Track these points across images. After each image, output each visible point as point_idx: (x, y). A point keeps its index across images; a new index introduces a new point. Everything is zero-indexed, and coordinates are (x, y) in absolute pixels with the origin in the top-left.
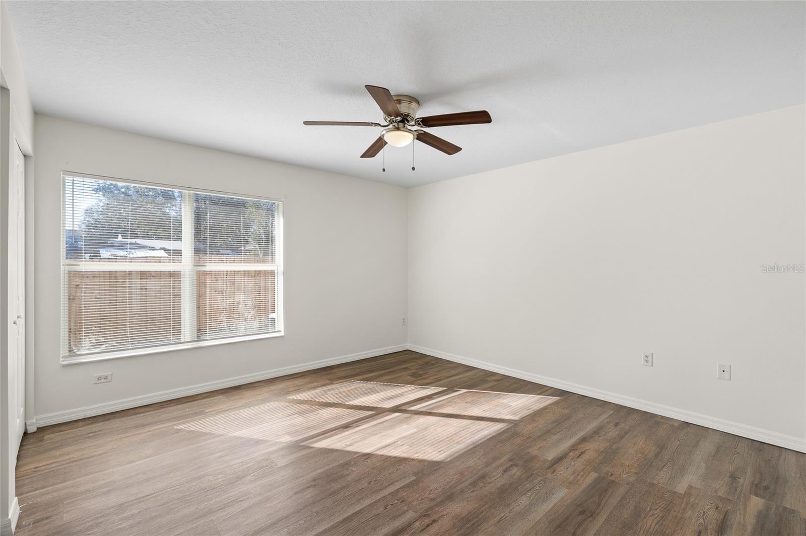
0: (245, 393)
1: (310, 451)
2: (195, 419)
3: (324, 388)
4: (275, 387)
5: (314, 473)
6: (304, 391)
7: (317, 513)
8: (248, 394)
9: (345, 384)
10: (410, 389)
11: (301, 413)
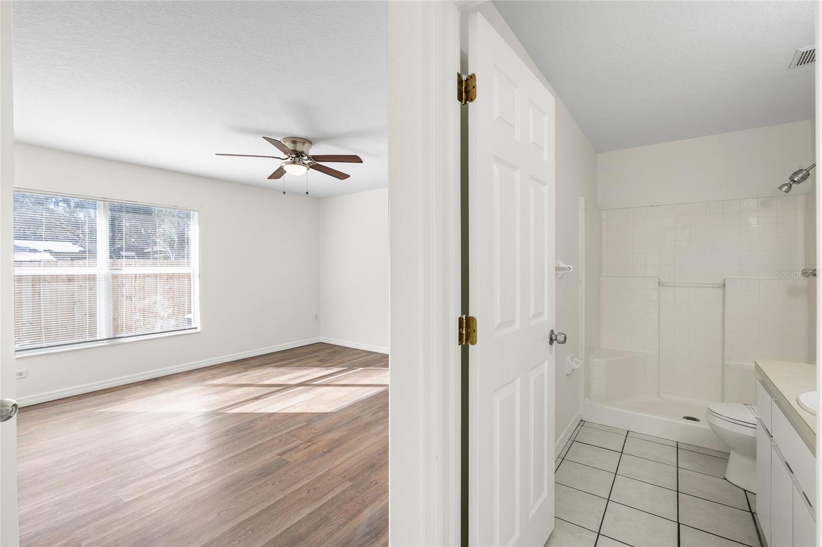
0: (163, 383)
1: (225, 415)
2: (115, 404)
3: (239, 375)
4: (190, 377)
5: (227, 428)
6: (220, 378)
7: (228, 448)
8: (166, 384)
9: (259, 370)
10: (316, 370)
11: (216, 393)
